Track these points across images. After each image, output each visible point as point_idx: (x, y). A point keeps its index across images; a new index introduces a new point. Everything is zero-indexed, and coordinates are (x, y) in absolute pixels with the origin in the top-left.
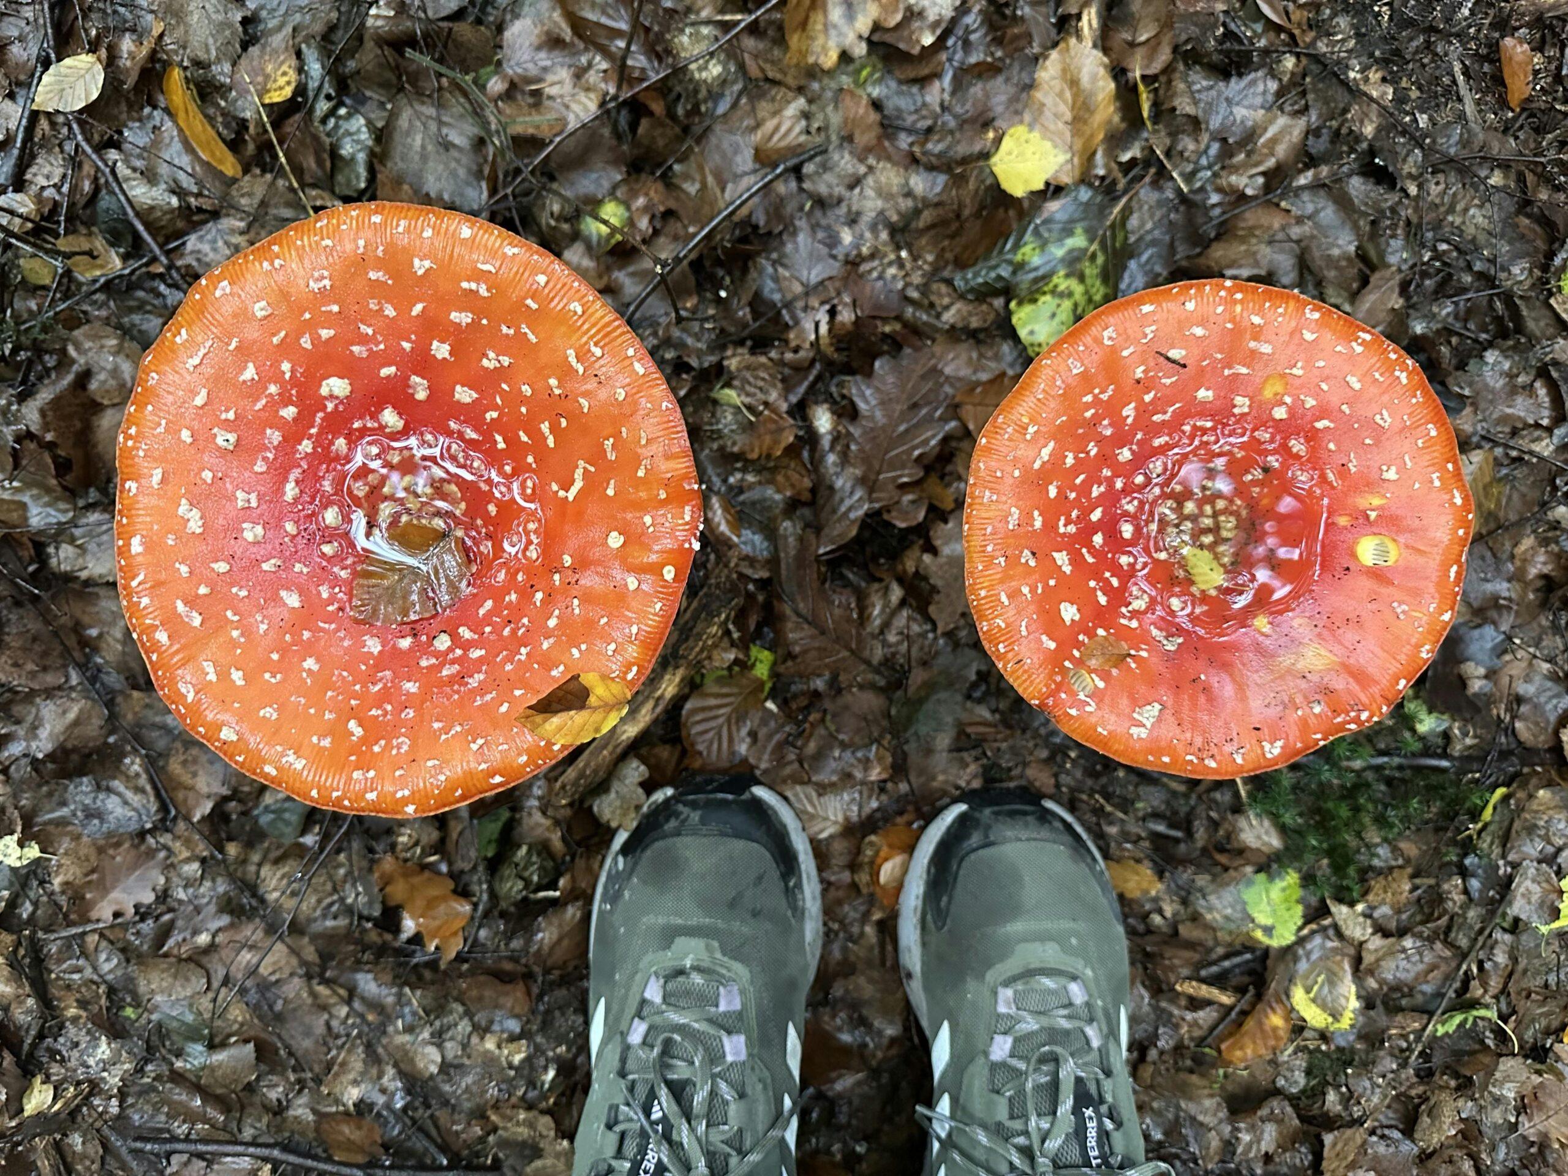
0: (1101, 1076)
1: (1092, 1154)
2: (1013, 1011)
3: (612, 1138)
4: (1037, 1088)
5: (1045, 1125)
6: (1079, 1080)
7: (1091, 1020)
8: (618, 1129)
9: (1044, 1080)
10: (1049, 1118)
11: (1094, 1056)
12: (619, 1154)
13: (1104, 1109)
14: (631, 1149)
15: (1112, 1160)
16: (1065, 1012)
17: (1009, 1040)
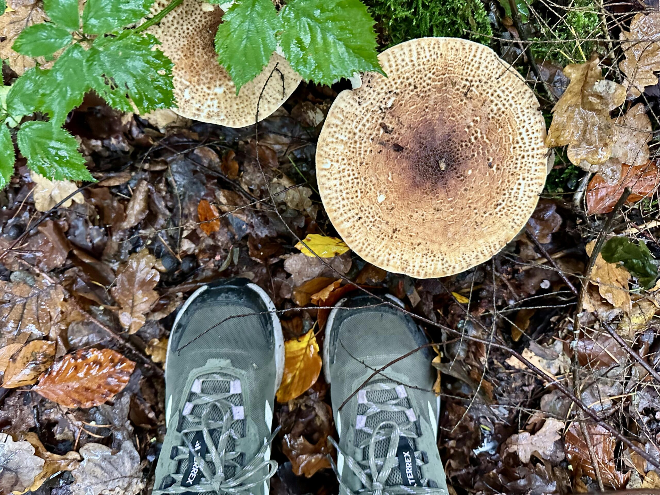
0: (415, 436)
1: (409, 477)
2: (366, 402)
3: (174, 463)
4: (378, 443)
5: (380, 462)
6: (402, 438)
7: (410, 407)
8: (177, 458)
9: (382, 438)
10: (383, 459)
11: (411, 426)
12: (178, 472)
13: (416, 454)
14: (184, 467)
15: (422, 481)
16: (394, 402)
17: (364, 418)
